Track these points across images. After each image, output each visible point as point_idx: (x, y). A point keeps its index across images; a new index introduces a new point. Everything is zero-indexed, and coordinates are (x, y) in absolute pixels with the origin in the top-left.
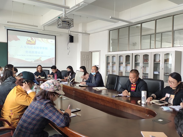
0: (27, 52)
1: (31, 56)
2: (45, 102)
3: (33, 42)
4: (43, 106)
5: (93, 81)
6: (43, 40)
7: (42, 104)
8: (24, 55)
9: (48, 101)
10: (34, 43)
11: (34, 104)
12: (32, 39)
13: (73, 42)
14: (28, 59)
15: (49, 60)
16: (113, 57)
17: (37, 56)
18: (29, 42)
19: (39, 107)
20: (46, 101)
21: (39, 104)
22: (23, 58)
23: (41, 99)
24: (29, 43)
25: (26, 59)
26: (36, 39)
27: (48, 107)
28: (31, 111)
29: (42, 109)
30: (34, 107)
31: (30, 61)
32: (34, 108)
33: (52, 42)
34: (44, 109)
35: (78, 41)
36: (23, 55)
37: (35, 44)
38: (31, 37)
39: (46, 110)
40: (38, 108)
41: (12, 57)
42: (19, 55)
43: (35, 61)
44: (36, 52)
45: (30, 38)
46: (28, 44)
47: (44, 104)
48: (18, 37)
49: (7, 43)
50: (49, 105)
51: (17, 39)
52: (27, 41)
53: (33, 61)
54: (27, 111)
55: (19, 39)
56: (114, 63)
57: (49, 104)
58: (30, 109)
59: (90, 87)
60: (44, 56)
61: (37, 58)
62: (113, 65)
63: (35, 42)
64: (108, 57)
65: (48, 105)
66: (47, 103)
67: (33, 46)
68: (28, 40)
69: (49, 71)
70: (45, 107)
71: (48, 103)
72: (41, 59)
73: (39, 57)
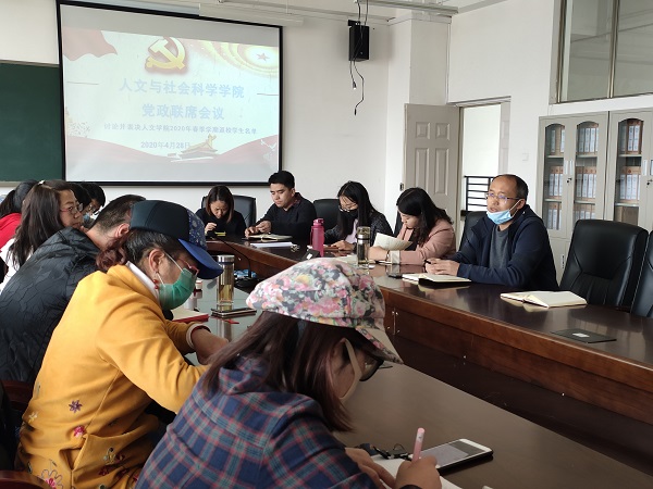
0: (148, 109)
1: (166, 128)
2: (281, 411)
3: (177, 62)
4: (264, 442)
5: (498, 257)
6: (220, 51)
7: (258, 428)
8: (138, 127)
9: (301, 403)
10: (181, 66)
11: (205, 423)
12: (171, 46)
13: (366, 56)
14: (154, 145)
15: (253, 148)
16: (584, 126)
17: (195, 129)
18: (160, 64)
19: (240, 449)
20: (281, 401)
21: (234, 426)
22: (134, 141)
23: (246, 389)
24: (157, 65)
25: (145, 145)
26: (191, 43)
27: (297, 449)
28: (182, 469)
29: (257, 459)
30: (202, 441)
31: (164, 152)
32: (207, 453)
33: (263, 57)
34: (271, 466)
35: (389, 53)
36: (130, 127)
37: (183, 71)
38: (166, 36)
39: (284, 469)
40: (227, 453)
41: (82, 135)
42: (115, 127)
43: (185, 155)
44: (192, 111)
45: (160, 44)
46: (153, 70)
47: (271, 425)
48: (110, 37)
49: (59, 70)
50: (309, 435)
51: (106, 49)
52: (146, 55)
53: (179, 152)
54: (161, 467)
55: (112, 50)
56: (585, 162)
57: (304, 427)
58: (181, 455)
59: (481, 289)
60: (228, 130)
61: (197, 139)
62: (579, 171)
63: (186, 61)
64: (551, 130)
65: (302, 433)
66: (288, 422)
67: (177, 80)
68: (155, 49)
69: (252, 201)
70: (278, 446)
71: (298, 417)
72: (215, 145)
73: (206, 134)
